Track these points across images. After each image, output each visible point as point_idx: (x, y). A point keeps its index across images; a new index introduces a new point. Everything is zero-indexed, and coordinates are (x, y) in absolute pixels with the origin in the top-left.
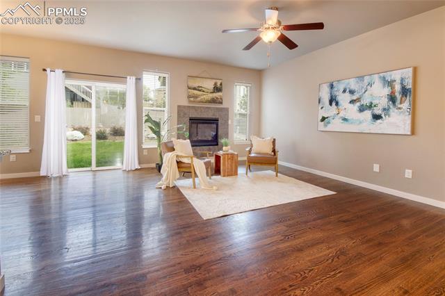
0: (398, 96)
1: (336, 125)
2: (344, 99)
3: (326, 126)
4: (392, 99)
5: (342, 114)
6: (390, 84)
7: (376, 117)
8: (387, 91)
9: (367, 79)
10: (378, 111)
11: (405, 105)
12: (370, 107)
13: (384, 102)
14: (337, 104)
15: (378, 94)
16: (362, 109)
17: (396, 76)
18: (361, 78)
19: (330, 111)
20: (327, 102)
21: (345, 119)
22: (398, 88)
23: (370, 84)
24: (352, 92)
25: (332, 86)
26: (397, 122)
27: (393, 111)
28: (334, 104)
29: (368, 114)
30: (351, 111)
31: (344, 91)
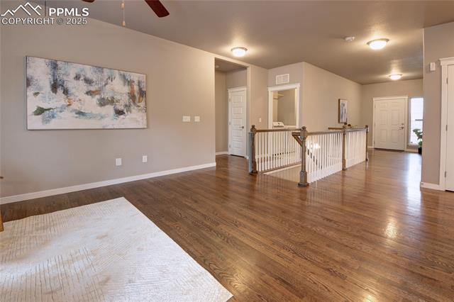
0: (137, 96)
1: (65, 120)
2: (78, 89)
3: (46, 121)
4: (132, 97)
5: (75, 106)
6: (130, 83)
7: (119, 113)
8: (126, 89)
9: (106, 72)
10: (121, 108)
11: (142, 104)
12: (112, 101)
13: (125, 99)
14: (66, 92)
15: (118, 89)
16: (103, 103)
17: (135, 77)
18: (100, 69)
19: (58, 100)
20: (48, 88)
21: (80, 113)
22: (136, 88)
23: (111, 78)
24: (88, 81)
25: (55, 66)
26: (135, 118)
27: (134, 109)
28: (60, 91)
29: (109, 109)
30: (91, 104)
31: (77, 78)
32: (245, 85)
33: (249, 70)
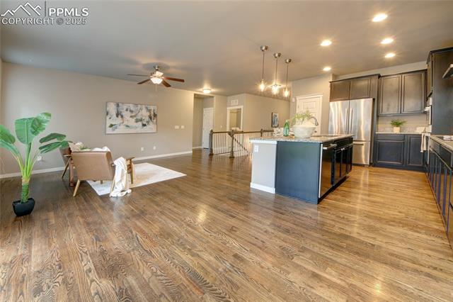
0: (153, 117)
1: (121, 130)
2: (127, 115)
3: (113, 130)
4: (150, 118)
5: (126, 123)
6: (150, 111)
7: (144, 125)
8: (148, 114)
9: (139, 106)
10: (144, 123)
11: (155, 121)
12: (141, 120)
13: (147, 119)
14: (122, 117)
15: (144, 114)
16: (137, 121)
17: (152, 108)
18: (136, 105)
19: (119, 120)
20: (115, 116)
21: (127, 126)
22: (152, 113)
23: (141, 109)
24: (131, 111)
25: (118, 105)
26: (151, 128)
27: (151, 123)
28: (120, 116)
29: (140, 124)
30: (132, 122)
31: (127, 110)
32: (212, 106)
33: (215, 98)
